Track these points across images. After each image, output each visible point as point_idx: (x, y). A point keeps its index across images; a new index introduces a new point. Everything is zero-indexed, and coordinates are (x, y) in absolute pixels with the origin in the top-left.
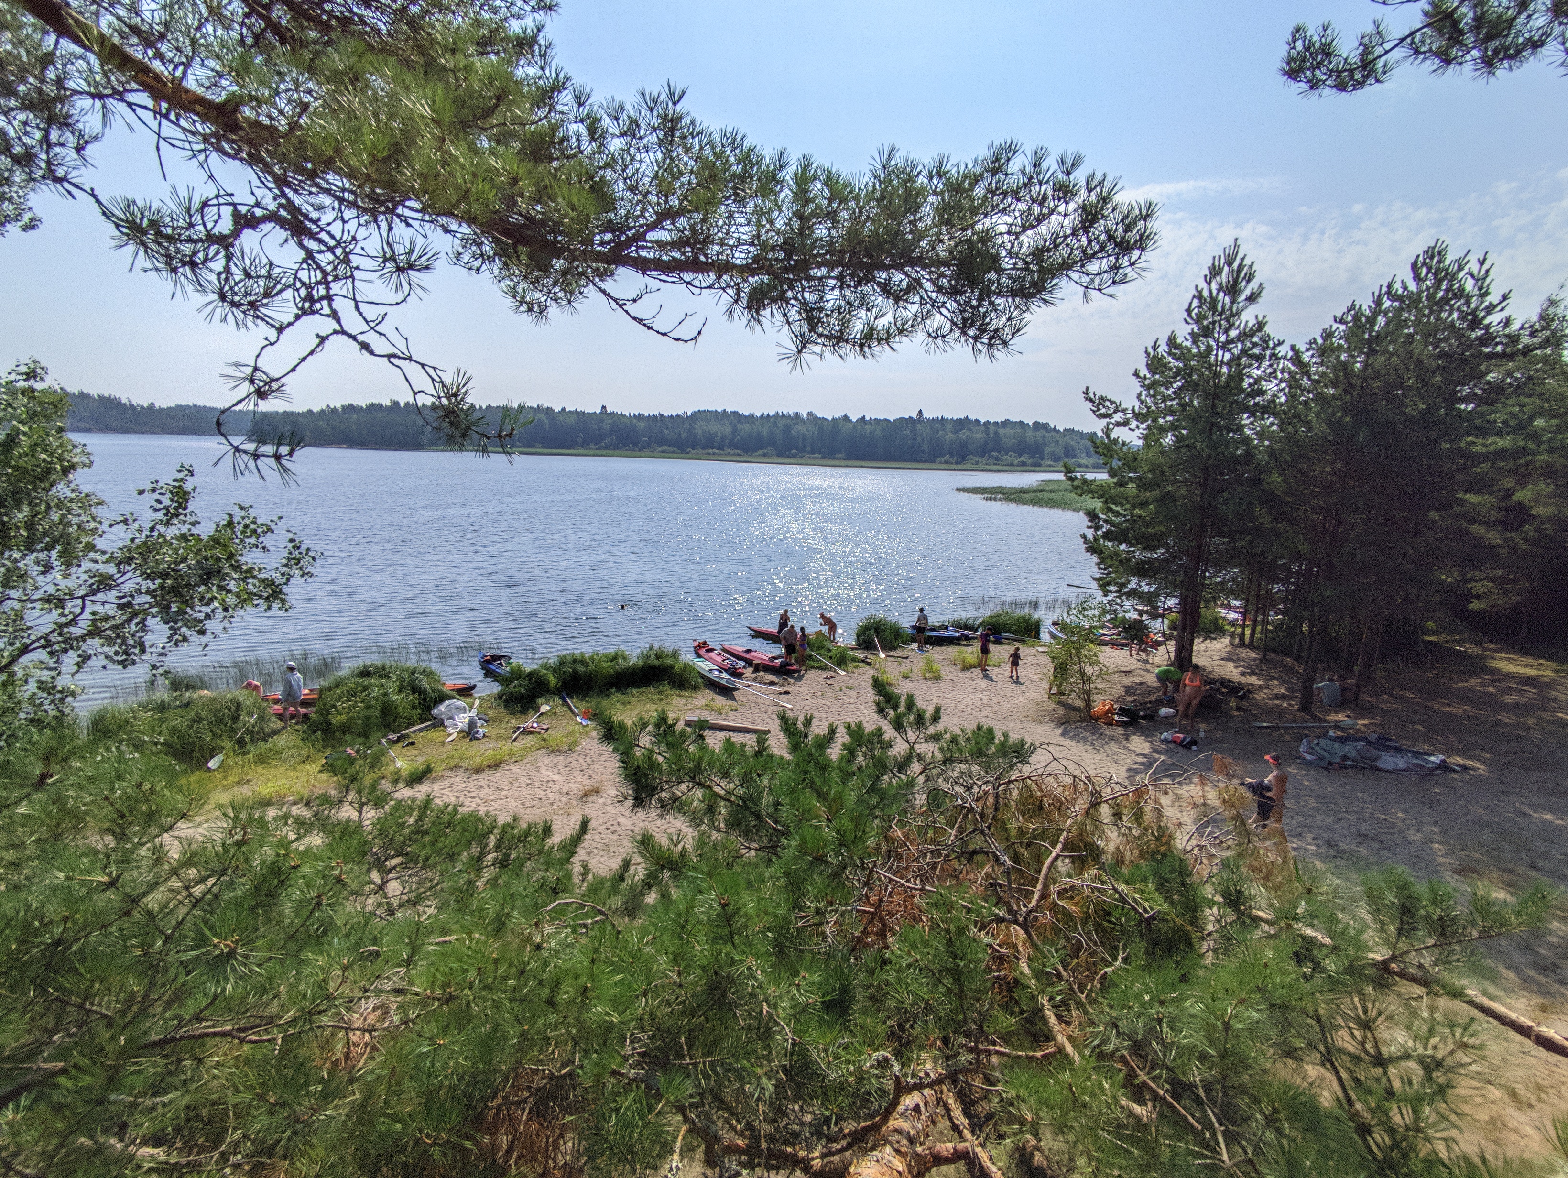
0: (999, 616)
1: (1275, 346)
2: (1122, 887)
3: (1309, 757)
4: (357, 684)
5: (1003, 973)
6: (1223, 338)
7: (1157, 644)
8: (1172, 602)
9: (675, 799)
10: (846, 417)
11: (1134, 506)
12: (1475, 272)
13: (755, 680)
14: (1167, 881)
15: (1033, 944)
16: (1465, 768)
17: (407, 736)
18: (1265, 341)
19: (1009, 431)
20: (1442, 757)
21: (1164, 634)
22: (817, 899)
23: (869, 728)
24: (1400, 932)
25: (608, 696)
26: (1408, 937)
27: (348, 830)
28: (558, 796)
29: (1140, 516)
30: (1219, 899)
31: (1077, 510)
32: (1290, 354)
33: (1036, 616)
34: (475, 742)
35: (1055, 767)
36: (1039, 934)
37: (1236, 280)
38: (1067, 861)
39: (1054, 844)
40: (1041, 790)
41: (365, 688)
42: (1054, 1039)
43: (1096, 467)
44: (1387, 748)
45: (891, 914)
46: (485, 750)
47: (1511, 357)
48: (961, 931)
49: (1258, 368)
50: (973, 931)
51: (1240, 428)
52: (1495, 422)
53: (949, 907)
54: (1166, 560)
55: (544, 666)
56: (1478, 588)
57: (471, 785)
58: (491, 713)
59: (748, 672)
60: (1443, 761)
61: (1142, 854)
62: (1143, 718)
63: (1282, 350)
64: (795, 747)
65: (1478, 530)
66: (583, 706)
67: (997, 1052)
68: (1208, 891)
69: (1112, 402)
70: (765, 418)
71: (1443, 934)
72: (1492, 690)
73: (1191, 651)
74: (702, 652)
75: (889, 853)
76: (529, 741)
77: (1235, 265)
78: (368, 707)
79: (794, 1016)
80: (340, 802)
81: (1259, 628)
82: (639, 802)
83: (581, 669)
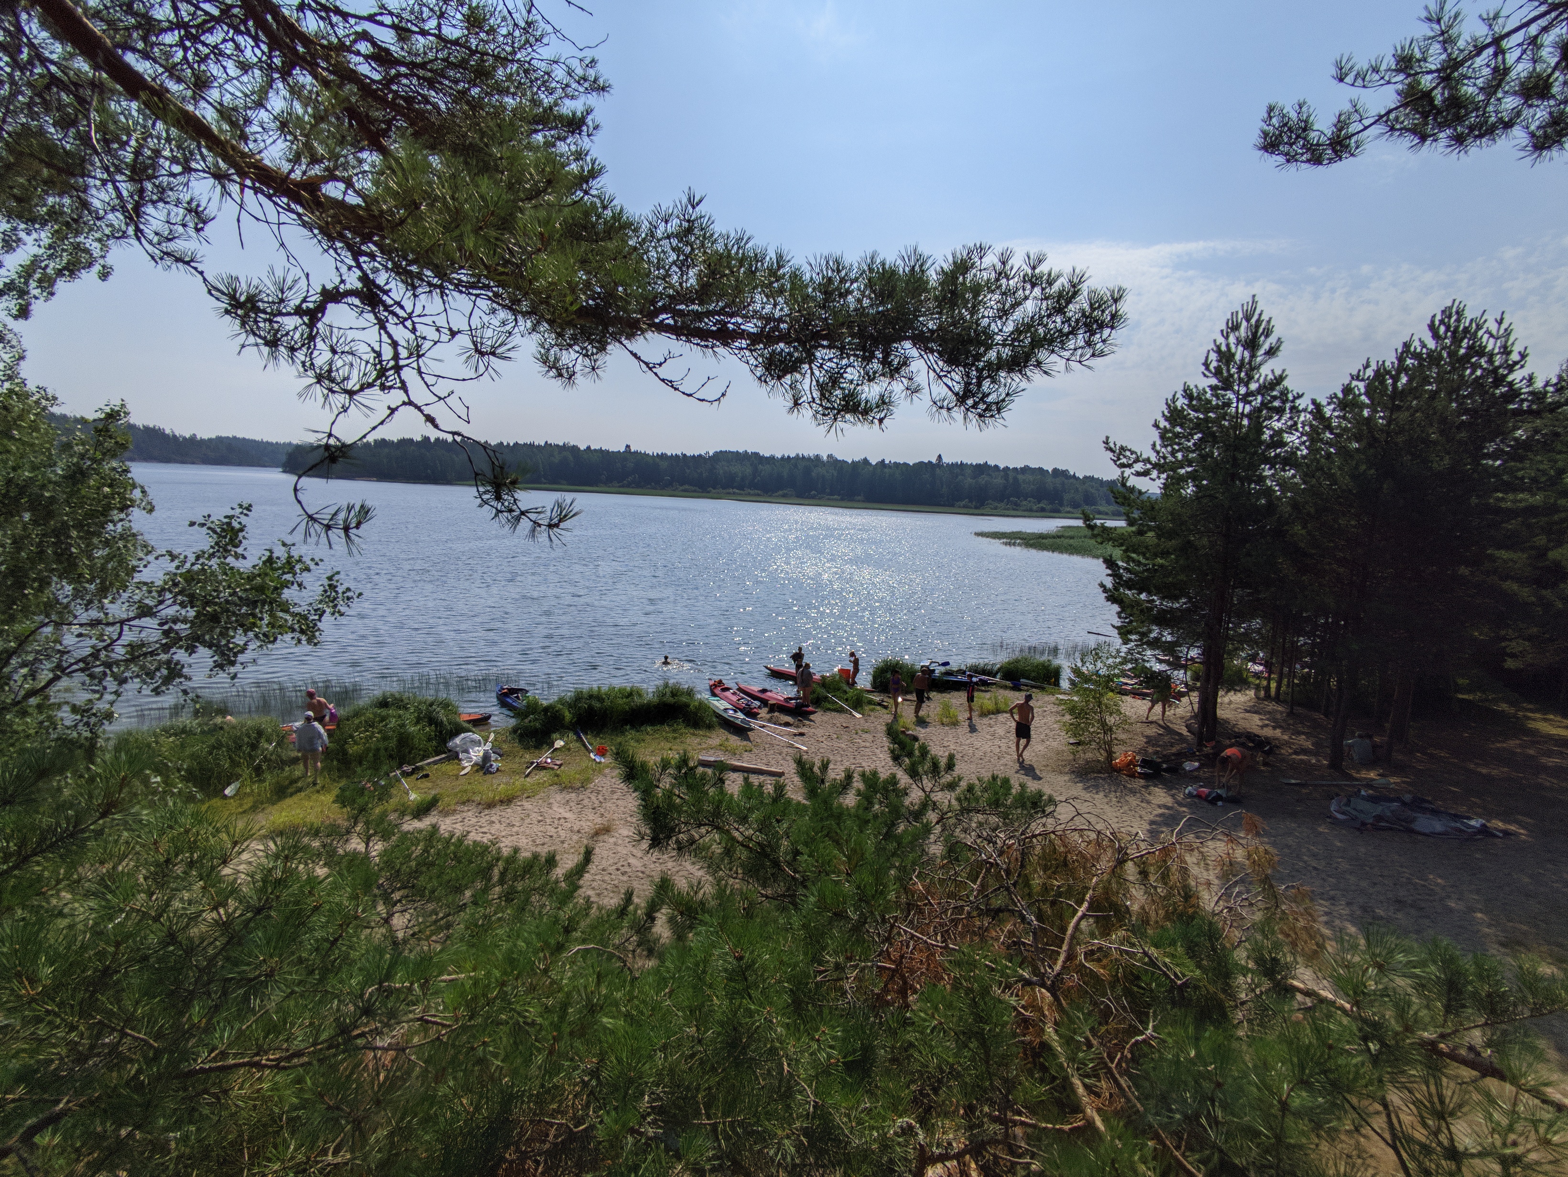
0: (1017, 661)
1: (1295, 398)
2: (1153, 951)
3: (1339, 816)
4: (375, 714)
5: (1028, 1038)
6: (1243, 391)
7: (1180, 695)
8: (1194, 653)
9: (692, 841)
10: (866, 461)
11: (1156, 555)
12: (1494, 332)
13: (769, 721)
14: (1197, 945)
15: (1061, 1009)
16: (1507, 833)
17: (421, 768)
18: (1284, 393)
19: (1029, 477)
20: (1482, 821)
21: (1187, 685)
22: (836, 953)
23: (884, 775)
24: (1448, 1009)
25: (623, 733)
26: (1457, 1015)
27: (356, 861)
28: (569, 834)
29: (1161, 566)
30: (1251, 965)
31: (1096, 557)
32: (1311, 407)
33: (1056, 662)
34: (490, 776)
35: (1079, 822)
36: (1066, 997)
37: (1255, 334)
38: (1091, 920)
39: (1080, 903)
40: (1065, 846)
41: (383, 719)
42: (1083, 1111)
43: (1116, 515)
44: (1424, 810)
45: (912, 971)
46: (500, 785)
47: (1537, 414)
48: (985, 991)
49: (1278, 420)
50: (997, 991)
51: (1261, 479)
52: (1523, 478)
53: (973, 965)
54: (1188, 610)
55: (561, 701)
56: (1515, 646)
57: (483, 820)
58: (505, 747)
59: (763, 712)
60: (1483, 825)
61: (1167, 917)
62: (1166, 770)
63: (1302, 403)
64: (812, 793)
65: (1512, 586)
66: (597, 742)
67: (1023, 1123)
68: (1241, 956)
69: (1132, 453)
70: (786, 460)
71: (1493, 1011)
72: (1531, 752)
73: (1215, 703)
74: (718, 691)
75: (909, 906)
76: (542, 776)
77: (1253, 321)
78: (385, 738)
79: (816, 1077)
80: (348, 832)
81: (1285, 681)
82: (656, 843)
83: (597, 705)
